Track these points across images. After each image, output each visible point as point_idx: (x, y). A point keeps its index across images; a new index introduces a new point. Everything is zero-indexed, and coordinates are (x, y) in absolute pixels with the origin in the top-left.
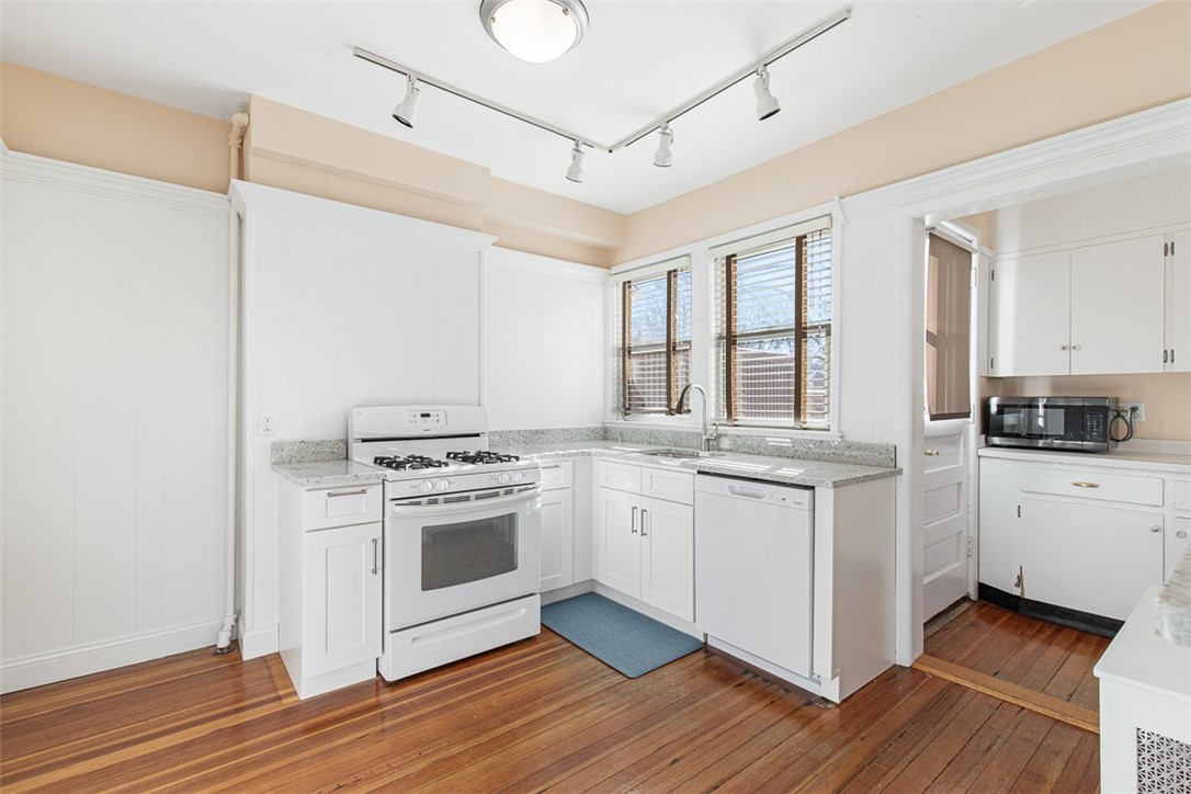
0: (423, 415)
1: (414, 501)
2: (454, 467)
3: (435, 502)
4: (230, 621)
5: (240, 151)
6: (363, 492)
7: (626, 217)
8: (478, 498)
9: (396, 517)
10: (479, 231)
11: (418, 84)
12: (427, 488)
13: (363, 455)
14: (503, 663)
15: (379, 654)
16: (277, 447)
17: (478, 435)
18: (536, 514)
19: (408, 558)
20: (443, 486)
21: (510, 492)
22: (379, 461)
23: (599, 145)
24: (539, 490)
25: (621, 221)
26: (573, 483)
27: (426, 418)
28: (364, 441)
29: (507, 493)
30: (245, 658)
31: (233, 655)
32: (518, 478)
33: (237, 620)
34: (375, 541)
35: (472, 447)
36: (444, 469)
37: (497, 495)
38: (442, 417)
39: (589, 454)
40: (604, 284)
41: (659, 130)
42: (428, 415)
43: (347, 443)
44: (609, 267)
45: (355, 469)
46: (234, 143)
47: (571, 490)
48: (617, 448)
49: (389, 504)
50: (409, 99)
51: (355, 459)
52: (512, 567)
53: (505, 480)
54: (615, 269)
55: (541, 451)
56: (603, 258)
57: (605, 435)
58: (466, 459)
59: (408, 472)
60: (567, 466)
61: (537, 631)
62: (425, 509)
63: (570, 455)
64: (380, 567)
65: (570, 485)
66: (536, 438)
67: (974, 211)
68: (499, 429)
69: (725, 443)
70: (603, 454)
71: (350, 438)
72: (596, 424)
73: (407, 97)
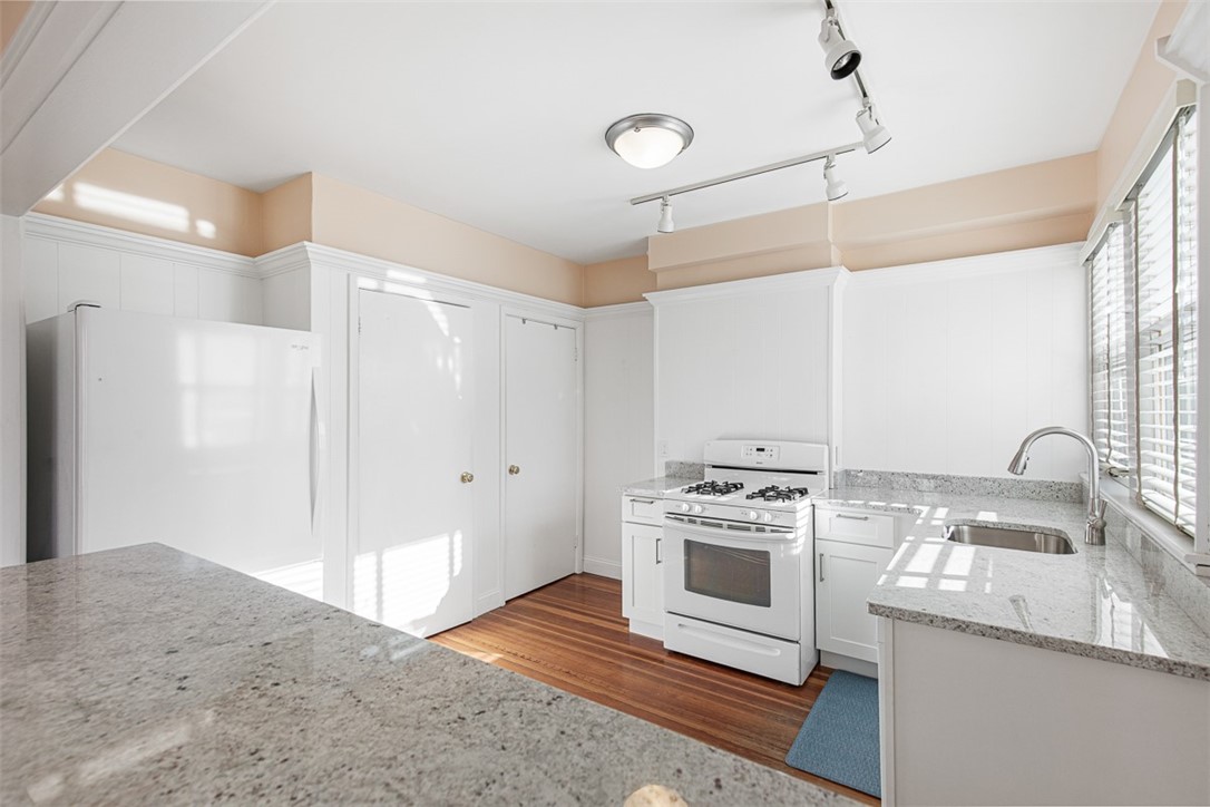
0: (758, 450)
1: (678, 516)
3: (694, 522)
6: (652, 502)
12: (686, 509)
14: (737, 685)
16: (668, 466)
17: (815, 473)
20: (698, 510)
25: (1091, 162)
27: (761, 453)
28: (714, 467)
29: (758, 530)
34: (660, 541)
38: (775, 453)
42: (763, 450)
52: (766, 603)
53: (754, 517)
60: (884, 521)
64: (661, 560)
65: (891, 545)
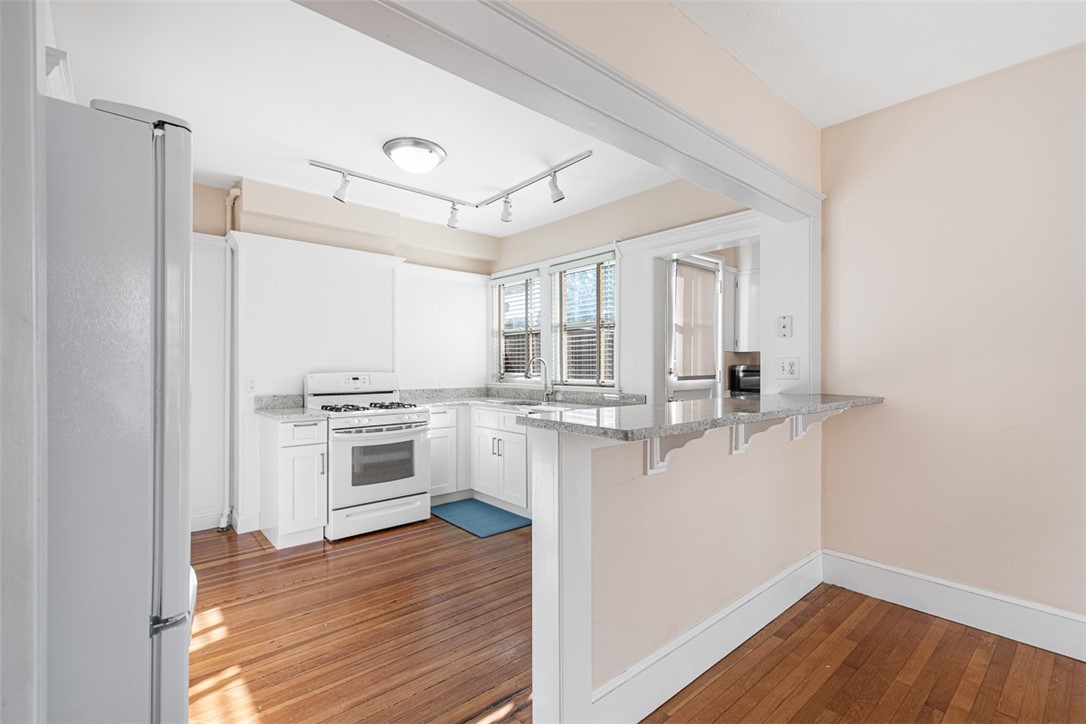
0: (354, 379)
1: (347, 430)
2: (372, 411)
3: (361, 432)
4: (227, 511)
5: (233, 208)
6: (316, 424)
7: (500, 239)
8: (388, 430)
9: (335, 440)
10: (393, 255)
11: (349, 178)
12: (355, 423)
13: (314, 404)
15: (325, 524)
16: (258, 399)
17: (391, 392)
18: (428, 442)
19: (343, 465)
20: (365, 422)
21: (410, 427)
22: (325, 408)
23: (469, 204)
24: (429, 426)
25: (498, 242)
26: (457, 423)
27: (356, 381)
28: (315, 395)
29: (407, 428)
30: (239, 533)
31: (231, 531)
32: (415, 418)
33: (231, 512)
34: (323, 455)
35: (387, 399)
36: (366, 412)
37: (401, 428)
38: (367, 380)
39: (468, 404)
40: (487, 286)
41: (504, 199)
42: (357, 379)
43: (303, 397)
44: (489, 274)
45: (308, 411)
46: (229, 204)
47: (454, 429)
48: (495, 401)
49: (331, 433)
50: (343, 187)
51: (309, 406)
52: (411, 474)
53: (406, 419)
54: (494, 276)
55: (433, 402)
56: (486, 268)
57: (487, 393)
58: (382, 406)
59: (342, 414)
60: (452, 412)
61: (428, 516)
62: (354, 435)
63: (454, 405)
64: (325, 470)
65: (454, 424)
66: (434, 395)
67: (720, 248)
68: (408, 389)
69: (559, 397)
70: (479, 405)
71: (305, 394)
72: (481, 385)
73: (342, 186)
